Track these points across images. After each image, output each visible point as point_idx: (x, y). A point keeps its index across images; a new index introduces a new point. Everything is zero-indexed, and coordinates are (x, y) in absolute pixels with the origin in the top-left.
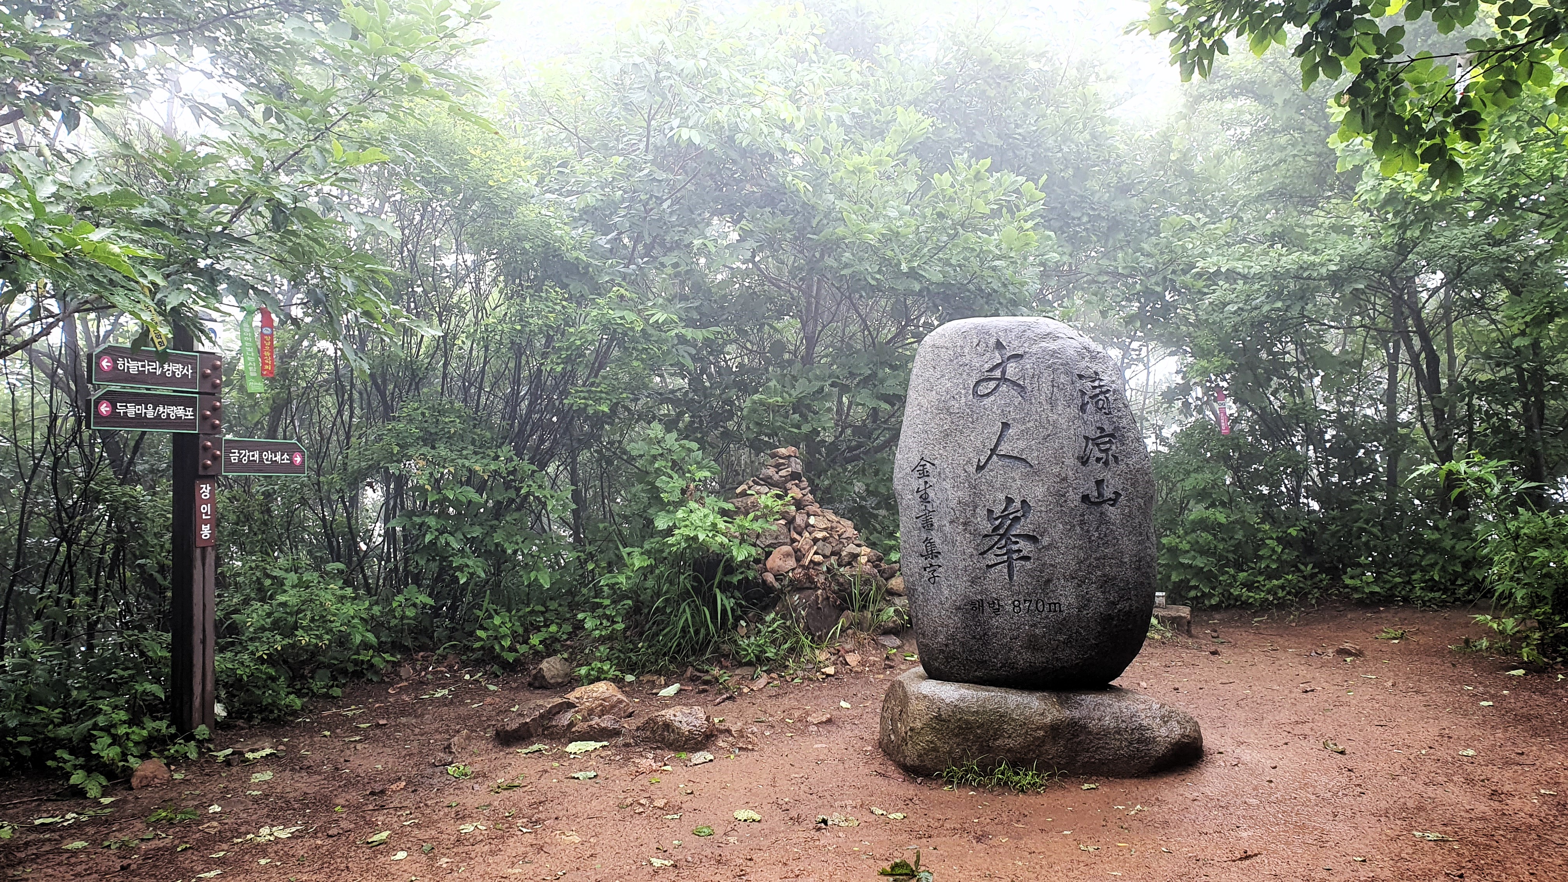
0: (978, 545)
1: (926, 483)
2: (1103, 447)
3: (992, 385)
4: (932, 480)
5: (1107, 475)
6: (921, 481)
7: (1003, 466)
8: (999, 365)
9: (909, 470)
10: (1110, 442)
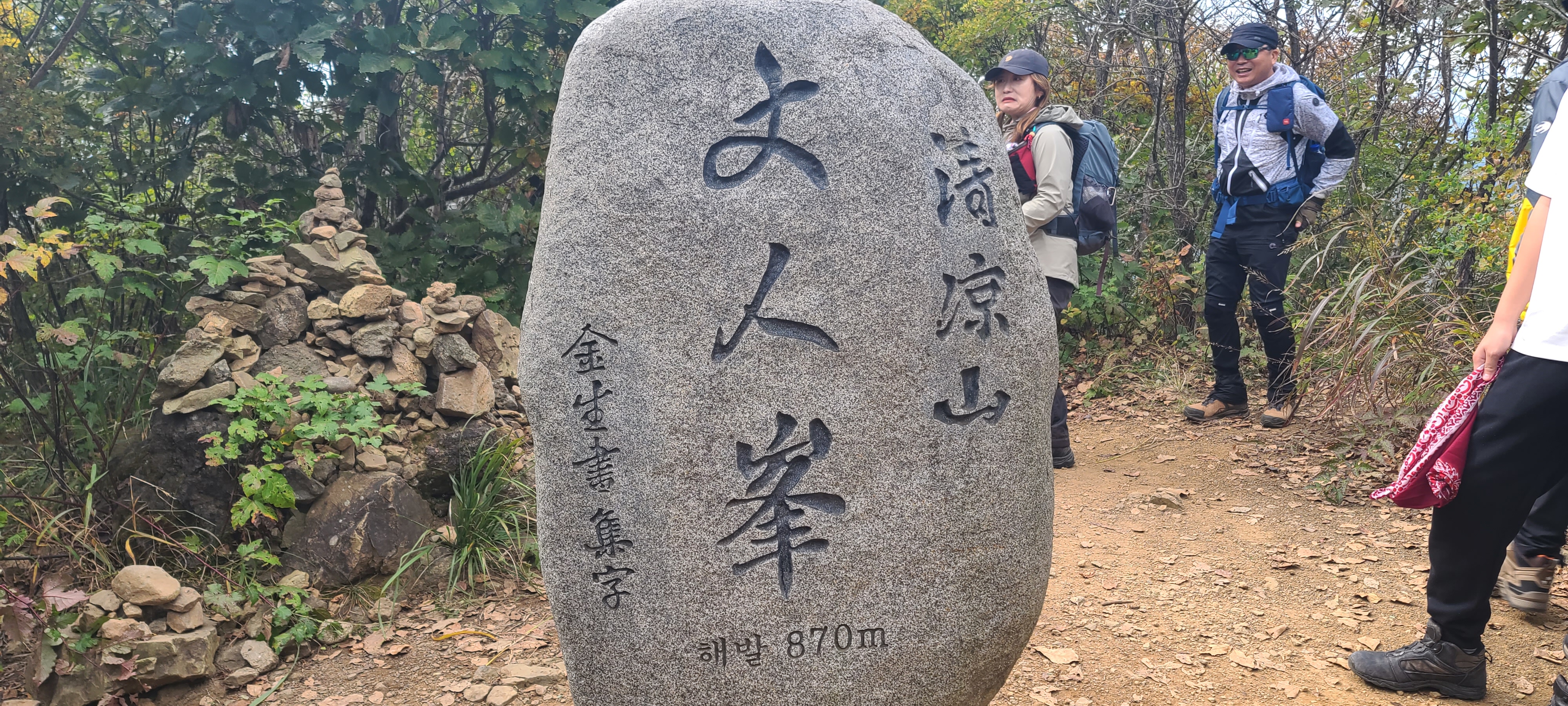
0: (718, 523)
1: (597, 384)
2: (981, 297)
3: (748, 153)
4: (613, 378)
5: (986, 358)
6: (585, 381)
7: (772, 345)
8: (761, 107)
9: (555, 354)
10: (994, 285)
